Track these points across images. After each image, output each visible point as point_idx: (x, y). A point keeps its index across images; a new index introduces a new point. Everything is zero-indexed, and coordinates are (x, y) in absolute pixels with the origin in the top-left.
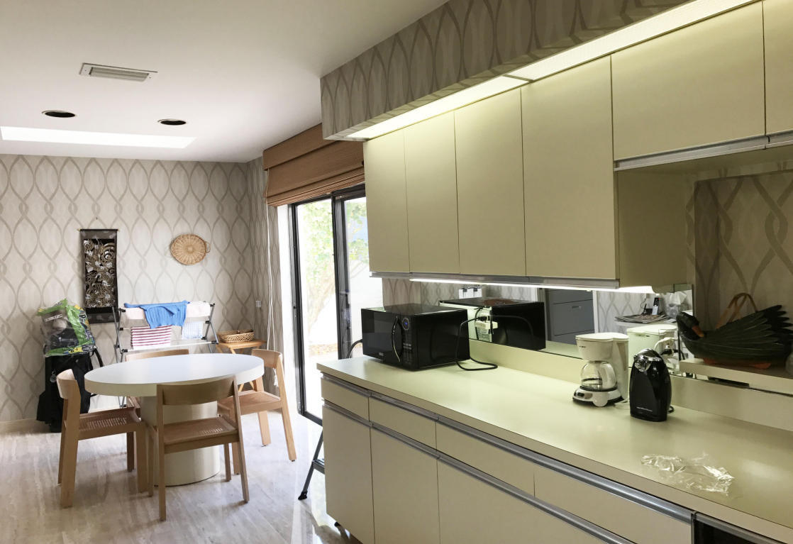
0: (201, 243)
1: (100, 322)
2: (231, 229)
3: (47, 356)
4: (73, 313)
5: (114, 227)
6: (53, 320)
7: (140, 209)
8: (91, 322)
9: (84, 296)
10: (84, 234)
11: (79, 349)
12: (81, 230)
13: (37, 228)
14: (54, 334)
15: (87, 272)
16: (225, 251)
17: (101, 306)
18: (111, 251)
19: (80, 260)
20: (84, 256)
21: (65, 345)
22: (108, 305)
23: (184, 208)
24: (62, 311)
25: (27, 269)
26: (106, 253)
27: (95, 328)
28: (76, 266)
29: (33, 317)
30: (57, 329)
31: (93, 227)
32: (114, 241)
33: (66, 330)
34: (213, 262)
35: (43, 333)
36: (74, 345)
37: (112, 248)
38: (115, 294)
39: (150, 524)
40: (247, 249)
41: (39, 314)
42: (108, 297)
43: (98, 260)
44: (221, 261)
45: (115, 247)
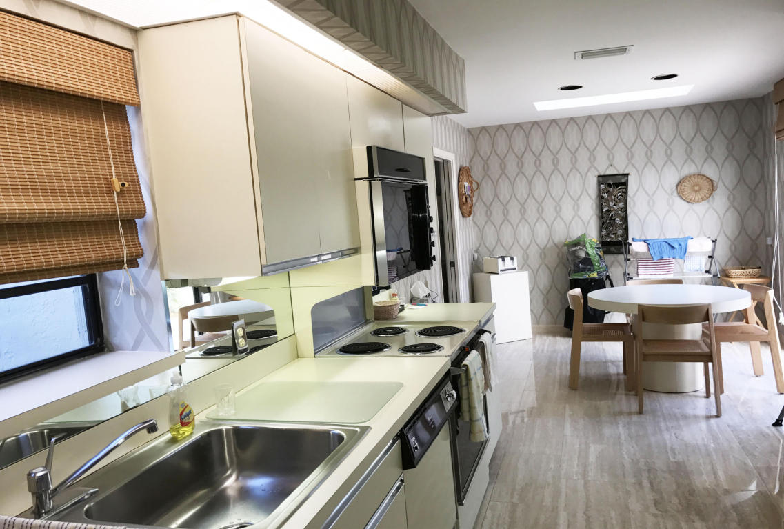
0: (708, 182)
1: (613, 253)
2: (741, 166)
3: (570, 278)
4: (591, 246)
5: (626, 172)
6: (575, 250)
7: (649, 155)
8: (605, 253)
9: (600, 231)
10: (601, 179)
11: (594, 275)
12: (599, 176)
13: (565, 177)
14: (577, 261)
15: (602, 211)
16: (734, 189)
17: (614, 240)
18: (623, 192)
19: (597, 201)
20: (600, 198)
21: (584, 270)
22: (620, 239)
23: (691, 150)
24: (582, 243)
25: (558, 209)
26: (620, 194)
27: (609, 258)
28: (594, 206)
29: (562, 248)
30: (578, 257)
31: (608, 173)
32: (626, 184)
33: (585, 259)
34: (720, 200)
35: (568, 260)
36: (591, 271)
37: (624, 190)
38: (626, 230)
39: (630, 414)
40: (760, 185)
41: (565, 245)
42: (620, 232)
43: (612, 201)
44: (729, 198)
45: (627, 189)
